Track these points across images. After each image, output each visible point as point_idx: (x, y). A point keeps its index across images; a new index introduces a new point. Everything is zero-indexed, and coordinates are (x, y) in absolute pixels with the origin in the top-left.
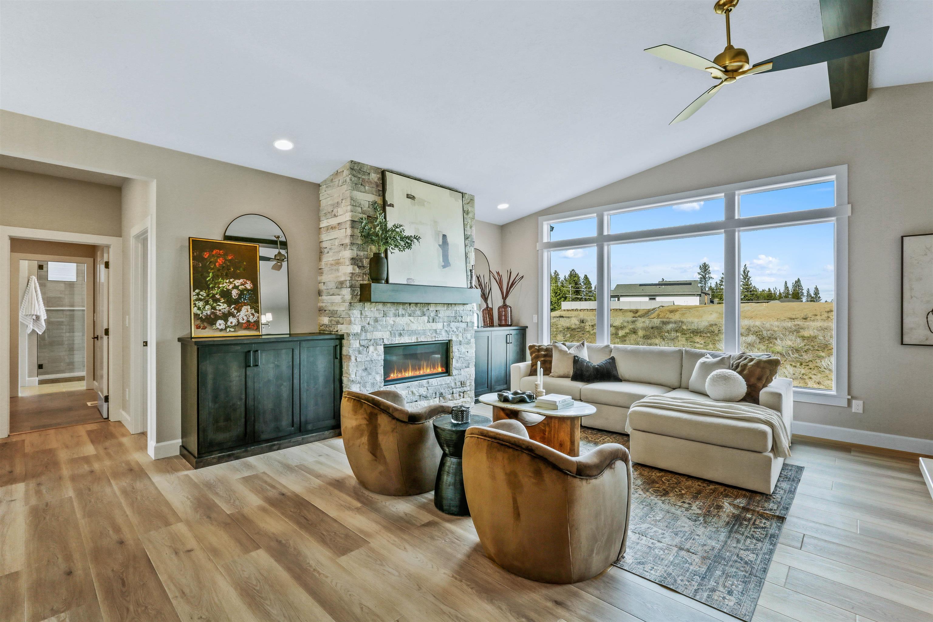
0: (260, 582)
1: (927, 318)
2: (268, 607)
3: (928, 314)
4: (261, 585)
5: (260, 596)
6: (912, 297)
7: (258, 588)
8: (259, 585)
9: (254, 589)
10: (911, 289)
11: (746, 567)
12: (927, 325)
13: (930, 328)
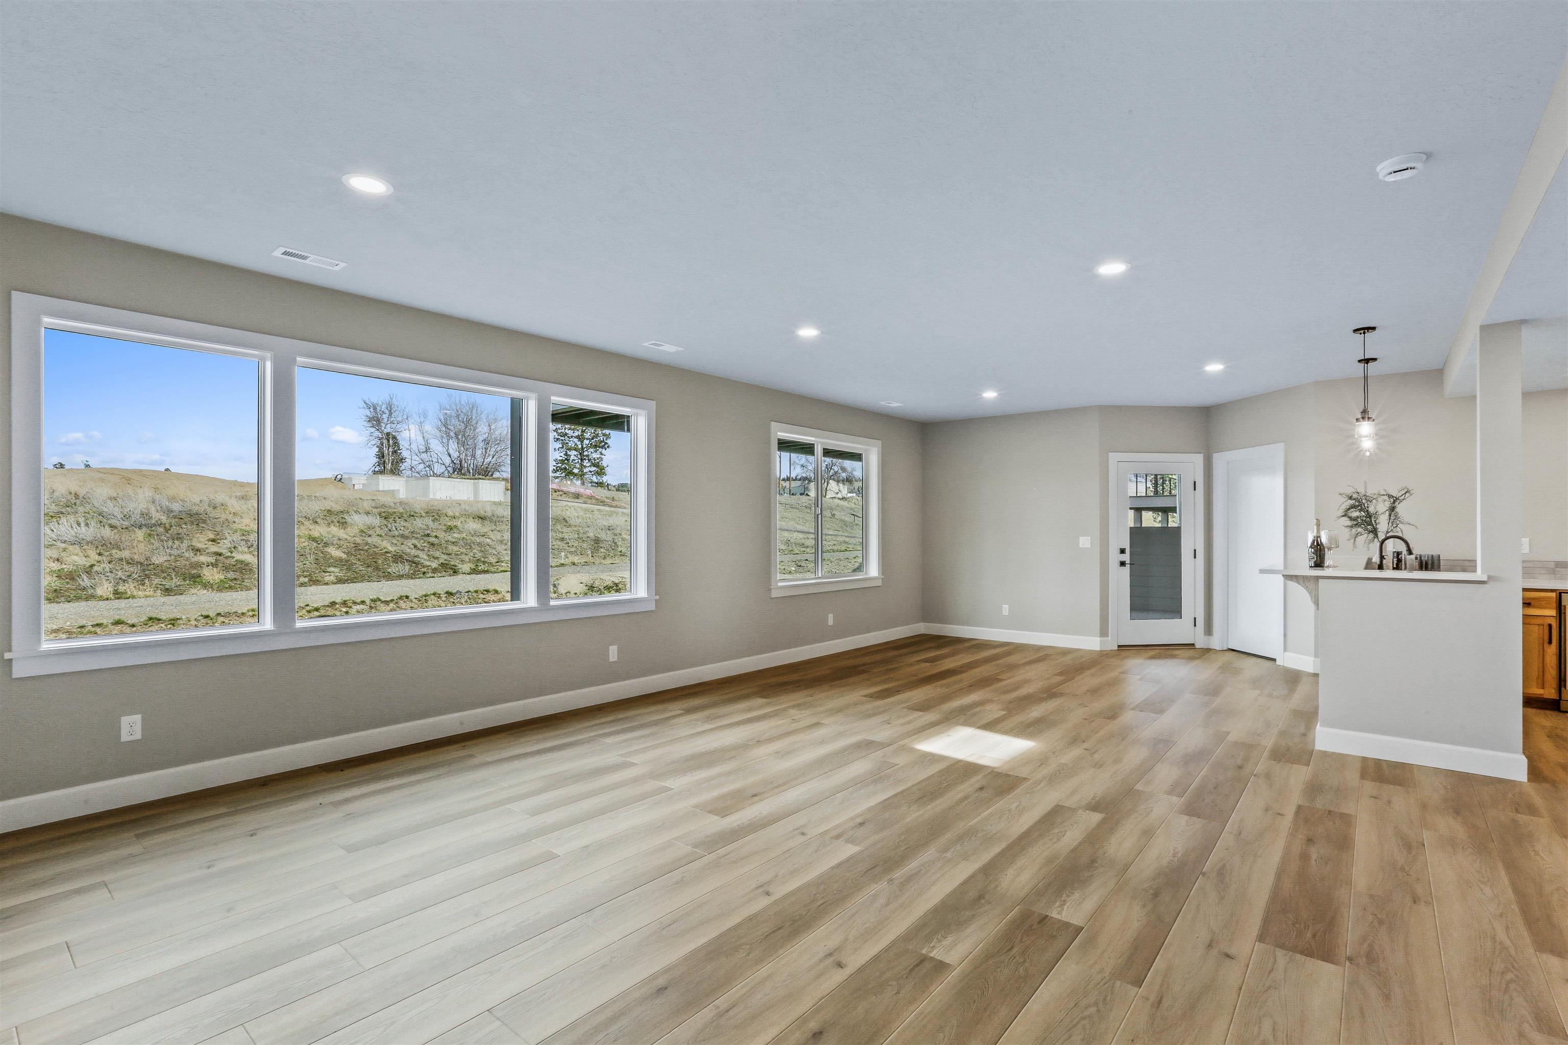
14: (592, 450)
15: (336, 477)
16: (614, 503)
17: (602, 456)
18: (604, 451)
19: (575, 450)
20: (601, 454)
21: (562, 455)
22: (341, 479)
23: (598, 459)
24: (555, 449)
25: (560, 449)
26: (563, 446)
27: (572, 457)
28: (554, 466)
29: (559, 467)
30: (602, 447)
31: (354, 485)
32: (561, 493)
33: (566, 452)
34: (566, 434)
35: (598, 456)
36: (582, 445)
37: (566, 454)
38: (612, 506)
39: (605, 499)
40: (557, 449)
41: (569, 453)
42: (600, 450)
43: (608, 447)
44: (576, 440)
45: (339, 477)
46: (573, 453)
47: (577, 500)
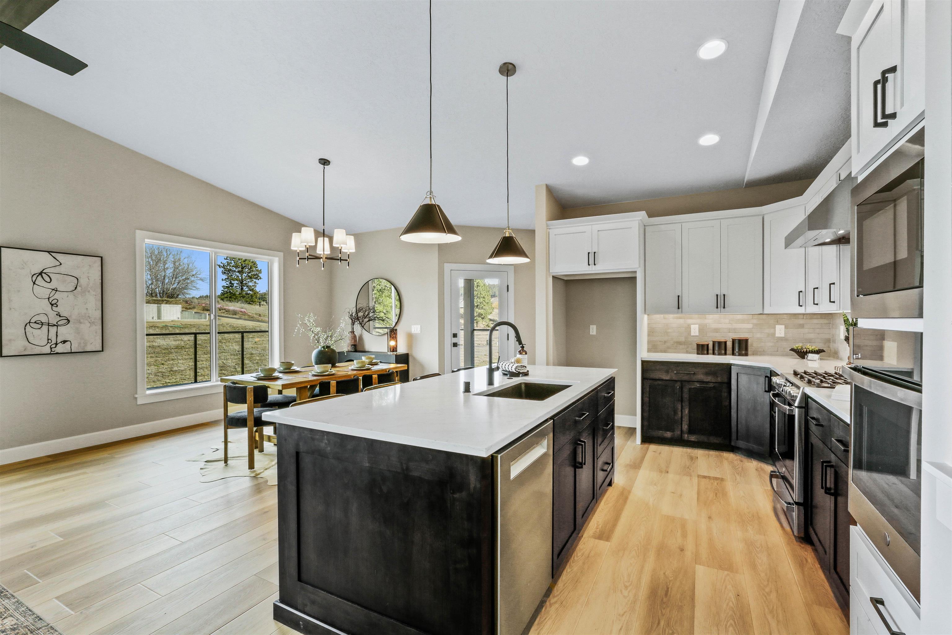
0: (726, 625)
1: (25, 329)
2: (733, 600)
3: (26, 326)
4: (727, 622)
5: (735, 614)
6: (10, 309)
7: (731, 621)
8: (729, 623)
9: (735, 623)
10: (10, 301)
11: (19, 631)
12: (25, 336)
13: (27, 339)
14: (249, 280)
16: (260, 318)
17: (256, 284)
18: (257, 281)
19: (237, 280)
20: (255, 283)
21: (228, 283)
23: (253, 286)
24: (222, 279)
25: (226, 279)
26: (228, 277)
27: (235, 285)
28: (222, 290)
29: (225, 291)
30: (256, 278)
32: (224, 311)
33: (231, 281)
34: (231, 270)
35: (253, 284)
36: (242, 278)
37: (231, 283)
38: (258, 321)
39: (255, 315)
40: (224, 279)
41: (233, 282)
42: (255, 280)
43: (260, 278)
44: (238, 274)
46: (235, 283)
47: (234, 316)
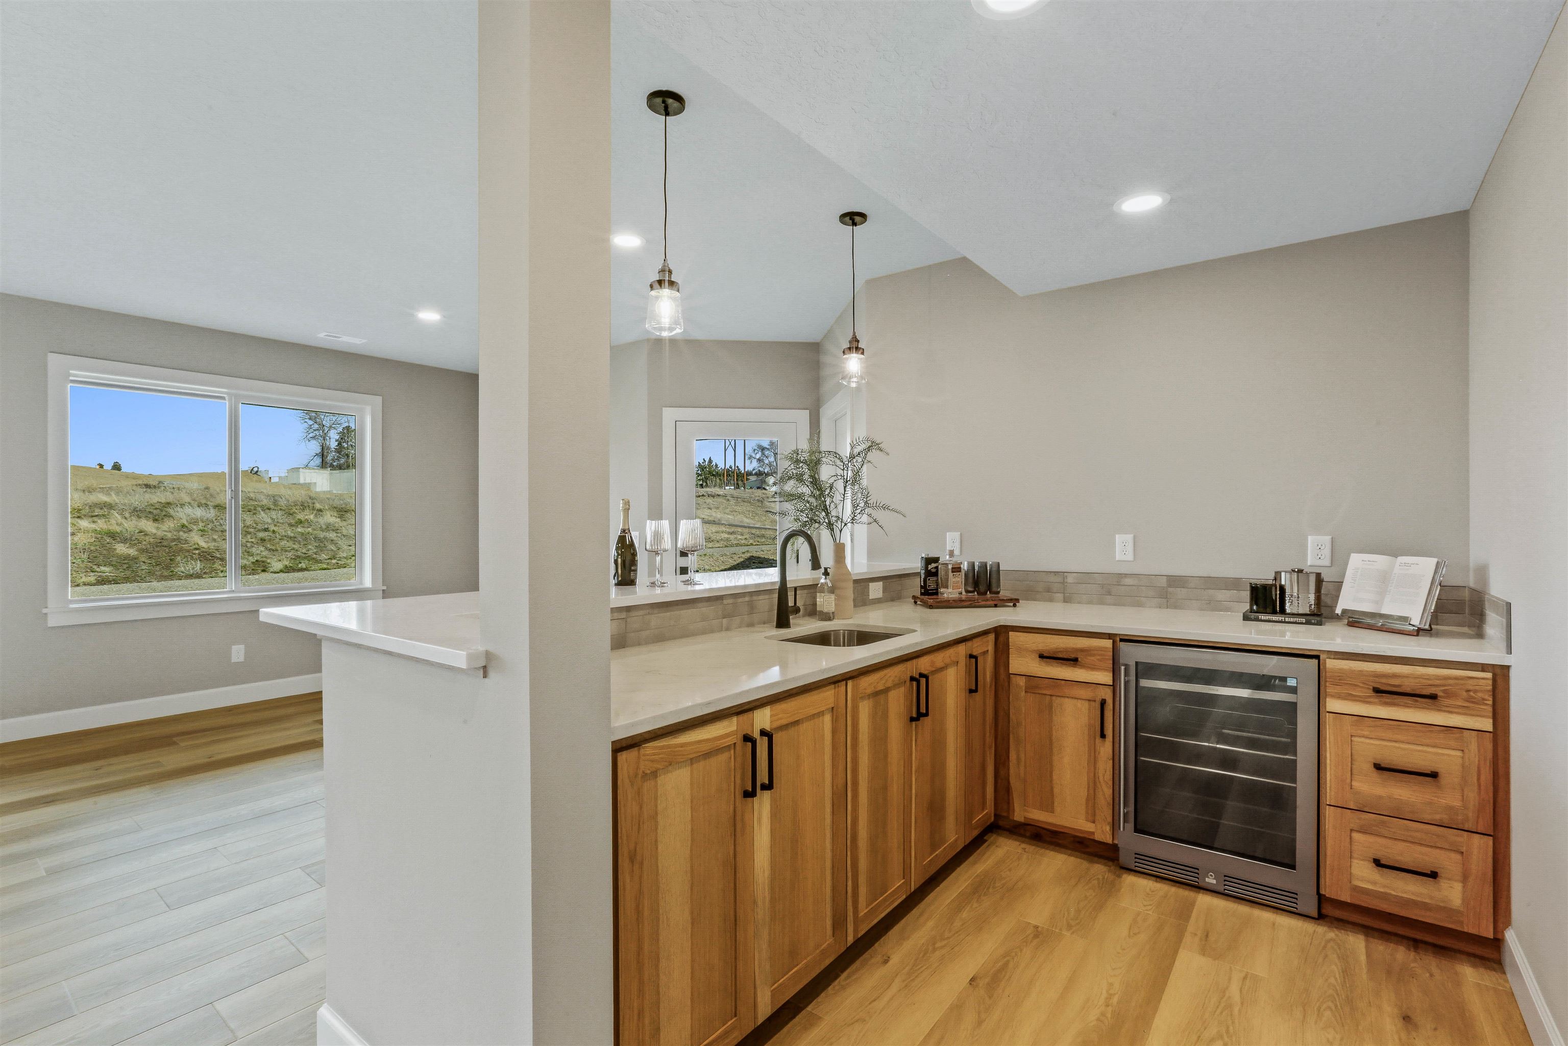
15: (252, 469)
22: (257, 471)
31: (270, 478)
45: (255, 469)
